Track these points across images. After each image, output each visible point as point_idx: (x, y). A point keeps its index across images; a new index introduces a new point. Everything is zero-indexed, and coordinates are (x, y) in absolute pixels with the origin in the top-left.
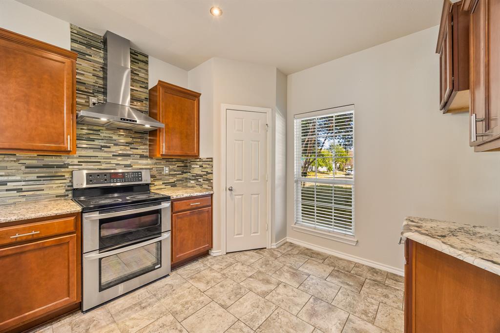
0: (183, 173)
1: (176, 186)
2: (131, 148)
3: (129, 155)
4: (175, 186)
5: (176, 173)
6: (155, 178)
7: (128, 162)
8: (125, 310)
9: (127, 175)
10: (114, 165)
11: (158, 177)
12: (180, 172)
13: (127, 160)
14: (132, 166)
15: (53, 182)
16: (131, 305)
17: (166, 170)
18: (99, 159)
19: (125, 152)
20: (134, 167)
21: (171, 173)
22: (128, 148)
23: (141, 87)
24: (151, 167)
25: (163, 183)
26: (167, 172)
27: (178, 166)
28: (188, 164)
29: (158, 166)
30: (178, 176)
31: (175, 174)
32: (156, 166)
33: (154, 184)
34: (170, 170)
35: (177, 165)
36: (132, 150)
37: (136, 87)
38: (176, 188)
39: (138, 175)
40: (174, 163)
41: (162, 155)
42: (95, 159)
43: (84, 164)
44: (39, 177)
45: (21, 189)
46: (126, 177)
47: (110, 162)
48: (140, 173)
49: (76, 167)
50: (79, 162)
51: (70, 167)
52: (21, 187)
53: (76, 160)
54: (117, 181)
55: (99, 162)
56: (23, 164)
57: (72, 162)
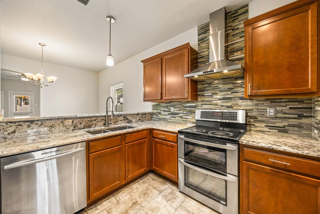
0: (300, 116)
1: (288, 132)
2: (232, 92)
3: (230, 98)
4: (286, 131)
5: (286, 116)
6: (256, 120)
7: (230, 104)
8: (187, 210)
9: (224, 114)
10: (220, 106)
11: (259, 119)
12: (296, 116)
13: (229, 103)
14: (233, 107)
15: (191, 115)
16: (192, 211)
17: (271, 112)
18: (211, 102)
19: (227, 96)
20: (234, 108)
21: (278, 115)
22: (229, 93)
23: (240, 37)
24: (252, 108)
25: (265, 126)
26: (271, 114)
27: (290, 108)
28: (313, 105)
29: (259, 108)
30: (290, 120)
31: (285, 118)
32: (257, 107)
33: (255, 125)
34: (277, 112)
35: (288, 106)
36: (233, 94)
37: (237, 39)
38: (286, 135)
39: (234, 115)
40: (283, 104)
41: (249, 96)
42: (209, 102)
43: (203, 106)
44: (187, 112)
45: (182, 117)
46: (224, 115)
47: (217, 104)
48: (235, 113)
49: (200, 107)
50: (201, 104)
51: (198, 107)
52: (182, 116)
53: (200, 103)
54: (217, 118)
55: (211, 104)
56: (183, 105)
57: (198, 104)
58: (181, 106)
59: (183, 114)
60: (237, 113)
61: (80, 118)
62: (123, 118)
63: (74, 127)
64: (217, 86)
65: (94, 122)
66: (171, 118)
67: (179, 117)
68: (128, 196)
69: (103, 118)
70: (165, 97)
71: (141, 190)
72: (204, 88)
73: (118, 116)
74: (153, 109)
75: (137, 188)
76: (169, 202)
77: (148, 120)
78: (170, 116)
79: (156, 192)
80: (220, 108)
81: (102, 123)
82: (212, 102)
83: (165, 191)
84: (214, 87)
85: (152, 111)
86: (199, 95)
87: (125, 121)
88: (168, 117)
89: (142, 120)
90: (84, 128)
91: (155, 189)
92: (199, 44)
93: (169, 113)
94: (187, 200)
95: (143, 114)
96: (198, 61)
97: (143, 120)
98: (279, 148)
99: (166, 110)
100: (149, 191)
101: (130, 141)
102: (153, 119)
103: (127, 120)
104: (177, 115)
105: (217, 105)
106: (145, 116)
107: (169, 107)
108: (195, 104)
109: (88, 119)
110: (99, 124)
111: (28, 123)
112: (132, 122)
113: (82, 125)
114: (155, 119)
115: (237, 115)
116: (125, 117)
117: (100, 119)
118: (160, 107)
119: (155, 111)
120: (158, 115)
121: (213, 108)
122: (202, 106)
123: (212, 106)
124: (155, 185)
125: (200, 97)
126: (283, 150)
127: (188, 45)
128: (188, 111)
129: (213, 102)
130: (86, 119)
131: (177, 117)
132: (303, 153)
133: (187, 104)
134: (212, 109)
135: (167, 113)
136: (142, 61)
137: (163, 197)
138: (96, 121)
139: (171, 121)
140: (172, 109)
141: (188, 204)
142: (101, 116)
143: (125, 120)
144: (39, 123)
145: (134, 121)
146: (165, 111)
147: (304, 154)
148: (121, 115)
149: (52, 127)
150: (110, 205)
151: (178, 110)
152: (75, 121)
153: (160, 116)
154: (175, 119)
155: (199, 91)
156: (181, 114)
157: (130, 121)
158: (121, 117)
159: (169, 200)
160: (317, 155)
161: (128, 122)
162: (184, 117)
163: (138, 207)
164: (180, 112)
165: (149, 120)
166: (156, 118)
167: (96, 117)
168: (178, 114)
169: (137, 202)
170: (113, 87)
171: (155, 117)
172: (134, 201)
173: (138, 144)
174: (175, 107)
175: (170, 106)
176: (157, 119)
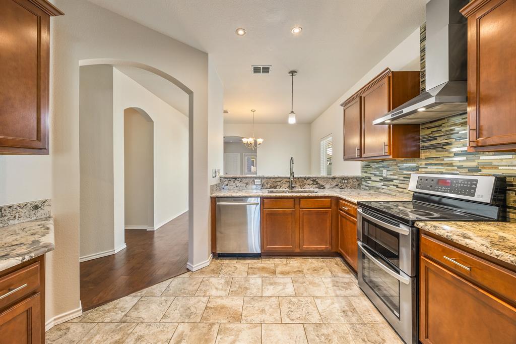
7: (474, 164)
10: (456, 168)
18: (440, 160)
20: (482, 171)
39: (471, 185)
42: (438, 160)
43: (429, 167)
44: (404, 178)
45: (398, 186)
46: (454, 185)
47: (452, 163)
48: (474, 182)
49: (423, 170)
50: (426, 164)
51: (420, 169)
52: (398, 184)
53: (424, 163)
54: (441, 189)
55: (442, 164)
56: (399, 166)
57: (421, 164)
58: (396, 167)
59: (398, 181)
60: (477, 181)
61: (267, 178)
62: (312, 182)
63: (262, 186)
64: (451, 130)
65: (279, 183)
66: (383, 187)
67: (394, 185)
68: (299, 264)
69: (288, 180)
70: (364, 153)
71: (314, 266)
72: (429, 134)
73: (305, 178)
74: (362, 172)
75: (312, 262)
76: (335, 287)
77: (353, 187)
78: (382, 183)
79: (329, 274)
80: (457, 170)
81: (287, 185)
82: (443, 160)
83: (341, 278)
84: (447, 131)
85: (361, 175)
86: (422, 147)
87: (314, 186)
88: (379, 185)
89: (341, 186)
90: (270, 188)
91: (330, 271)
92: (422, 58)
93: (381, 178)
94: (362, 298)
95: (343, 179)
96: (421, 87)
97: (343, 187)
98: (460, 241)
99: (377, 173)
100: (322, 270)
101: (305, 207)
102: (362, 187)
103: (317, 184)
104: (391, 183)
105: (451, 165)
106: (346, 181)
107: (380, 169)
108: (416, 165)
109: (274, 180)
110: (284, 185)
111: (234, 180)
112: (324, 188)
113: (269, 185)
114: (364, 187)
115: (476, 185)
116: (314, 181)
117: (284, 180)
118: (370, 169)
119: (365, 175)
120: (368, 182)
121: (444, 171)
122: (427, 168)
123: (443, 167)
124: (333, 269)
125: (423, 151)
126: (465, 245)
127: (389, 70)
128: (405, 176)
129: (445, 159)
130: (272, 180)
131: (391, 185)
132: (491, 253)
133: (404, 165)
134: (442, 173)
135: (378, 179)
136: (342, 105)
137: (333, 281)
138: (282, 182)
139: (383, 191)
140: (385, 173)
141: (357, 300)
142: (285, 178)
143: (314, 184)
144: (239, 180)
145: (327, 186)
146: (375, 175)
147: (492, 255)
148: (309, 178)
149: (247, 184)
150: (279, 262)
151: (392, 173)
152: (263, 181)
153: (371, 184)
154: (389, 188)
155: (422, 141)
156: (396, 181)
157: (322, 186)
158: (309, 180)
159: (338, 286)
160: (512, 262)
161: (319, 188)
162: (400, 185)
163: (300, 275)
164: (396, 177)
165: (355, 188)
166: (366, 186)
167: (281, 178)
168: (392, 180)
169: (302, 271)
170: (325, 141)
171: (364, 183)
172: (300, 270)
173: (317, 213)
174: (388, 169)
175: (383, 167)
176: (367, 188)
